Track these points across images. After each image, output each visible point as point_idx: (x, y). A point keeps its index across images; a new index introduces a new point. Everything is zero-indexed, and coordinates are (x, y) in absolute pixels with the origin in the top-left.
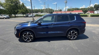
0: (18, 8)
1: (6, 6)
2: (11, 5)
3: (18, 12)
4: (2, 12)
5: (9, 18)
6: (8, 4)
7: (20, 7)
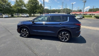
0: (37, 8)
1: (28, 6)
2: (32, 6)
3: (36, 11)
4: (25, 12)
5: (28, 17)
6: (30, 5)
7: (38, 7)
